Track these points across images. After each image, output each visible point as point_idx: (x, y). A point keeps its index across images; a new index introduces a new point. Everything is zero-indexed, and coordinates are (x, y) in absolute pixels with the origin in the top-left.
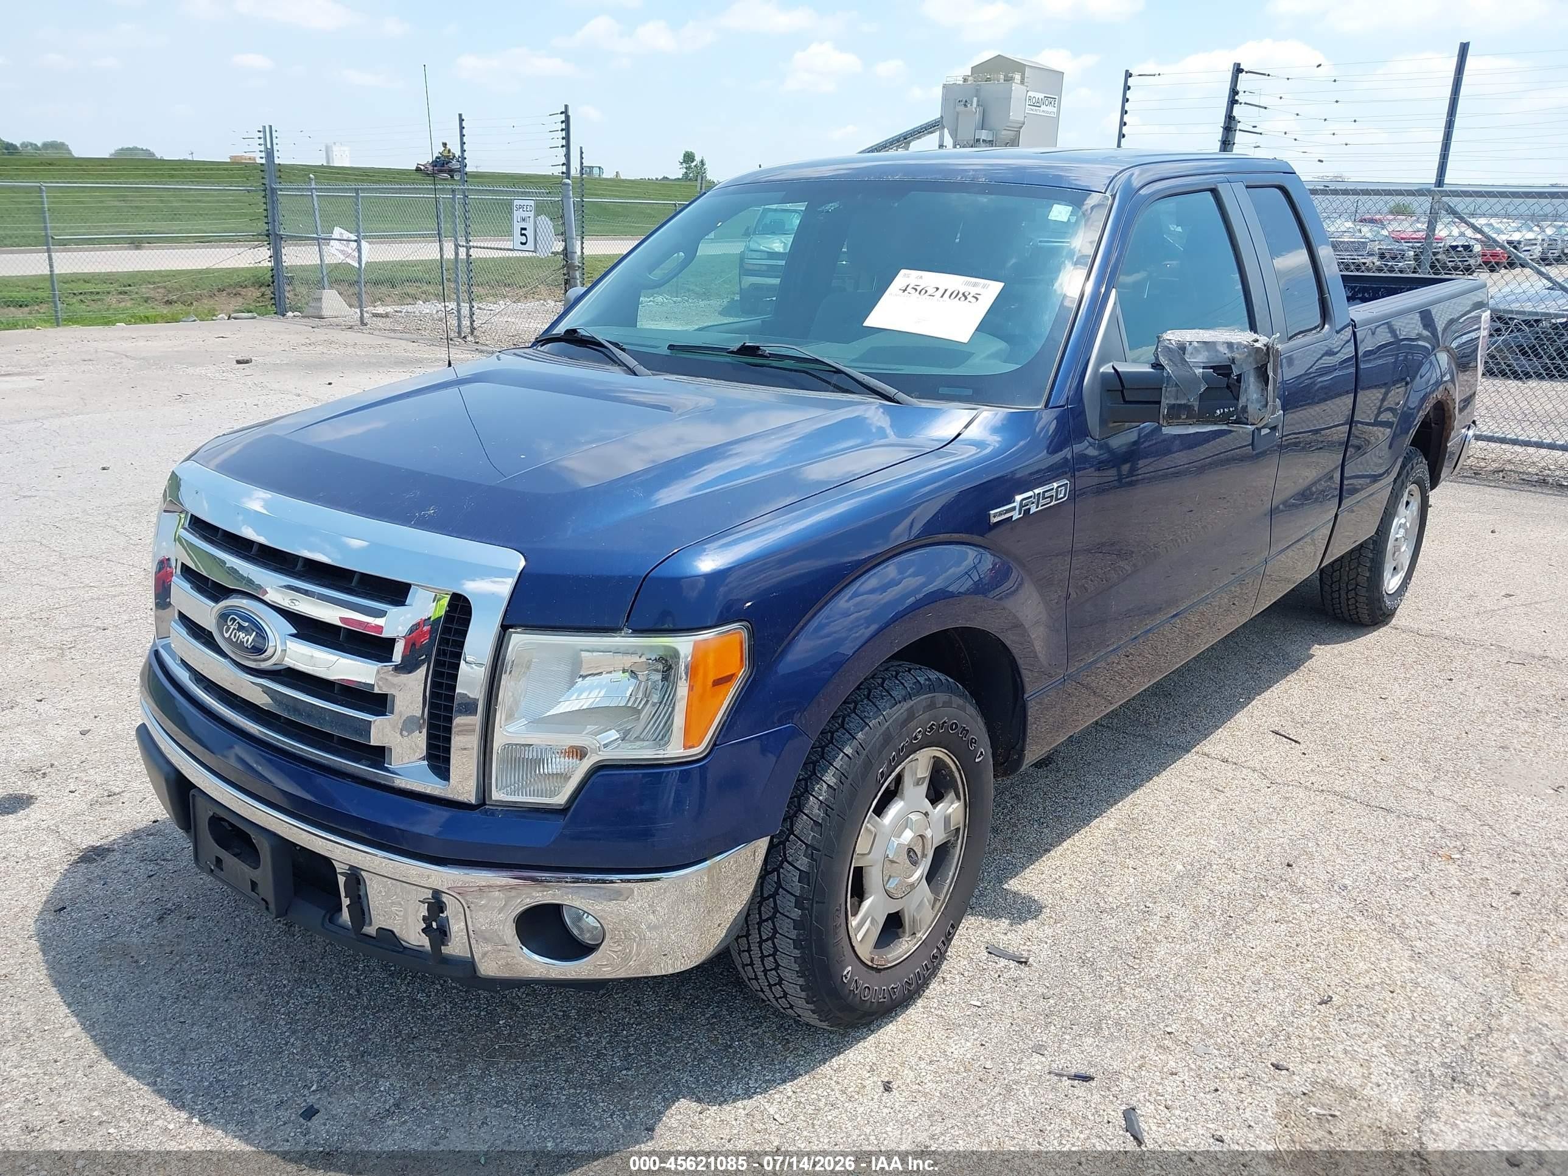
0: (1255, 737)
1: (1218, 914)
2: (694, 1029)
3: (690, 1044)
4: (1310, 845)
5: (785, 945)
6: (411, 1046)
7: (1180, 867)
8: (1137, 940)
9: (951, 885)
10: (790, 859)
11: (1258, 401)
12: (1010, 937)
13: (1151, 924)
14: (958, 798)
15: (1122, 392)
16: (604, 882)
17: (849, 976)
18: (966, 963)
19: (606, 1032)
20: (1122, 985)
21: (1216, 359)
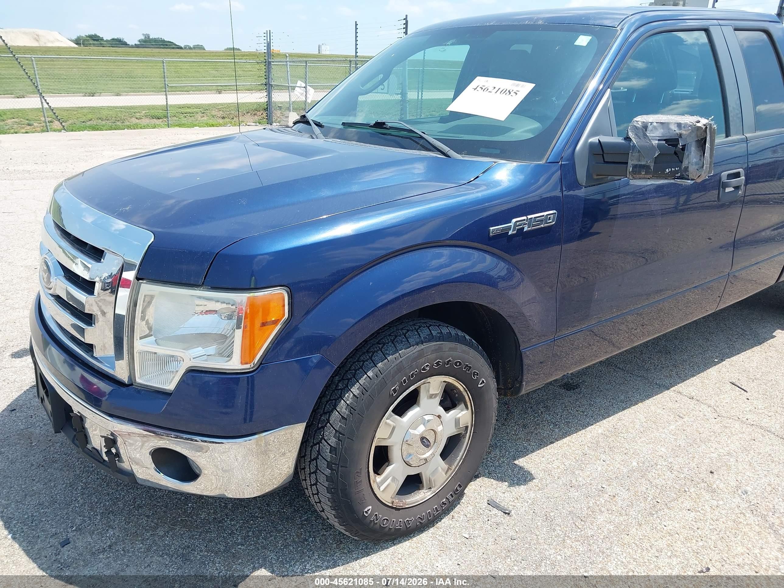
0: (717, 385)
1: (650, 499)
2: (291, 526)
3: (284, 535)
4: (731, 460)
5: (323, 490)
6: (136, 512)
7: (635, 464)
8: (587, 509)
9: (460, 461)
10: (326, 438)
11: (696, 164)
12: (506, 496)
13: (601, 499)
14: (467, 408)
15: (603, 155)
16: (192, 440)
17: (369, 512)
18: (471, 508)
19: (242, 519)
20: (566, 538)
21: (668, 134)
